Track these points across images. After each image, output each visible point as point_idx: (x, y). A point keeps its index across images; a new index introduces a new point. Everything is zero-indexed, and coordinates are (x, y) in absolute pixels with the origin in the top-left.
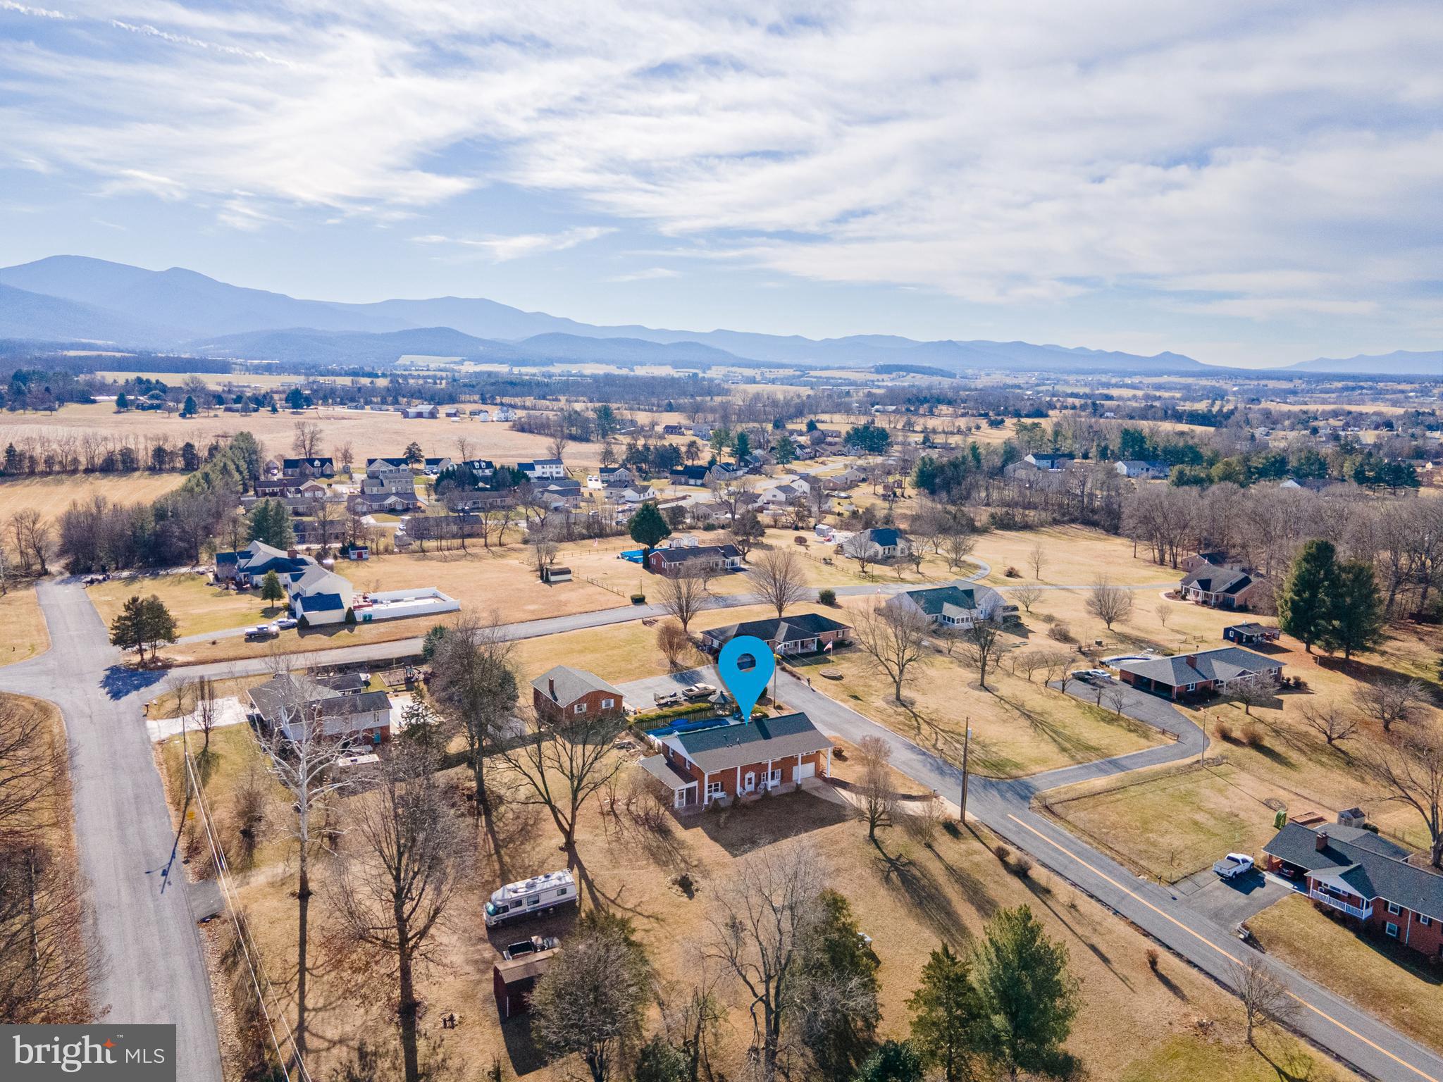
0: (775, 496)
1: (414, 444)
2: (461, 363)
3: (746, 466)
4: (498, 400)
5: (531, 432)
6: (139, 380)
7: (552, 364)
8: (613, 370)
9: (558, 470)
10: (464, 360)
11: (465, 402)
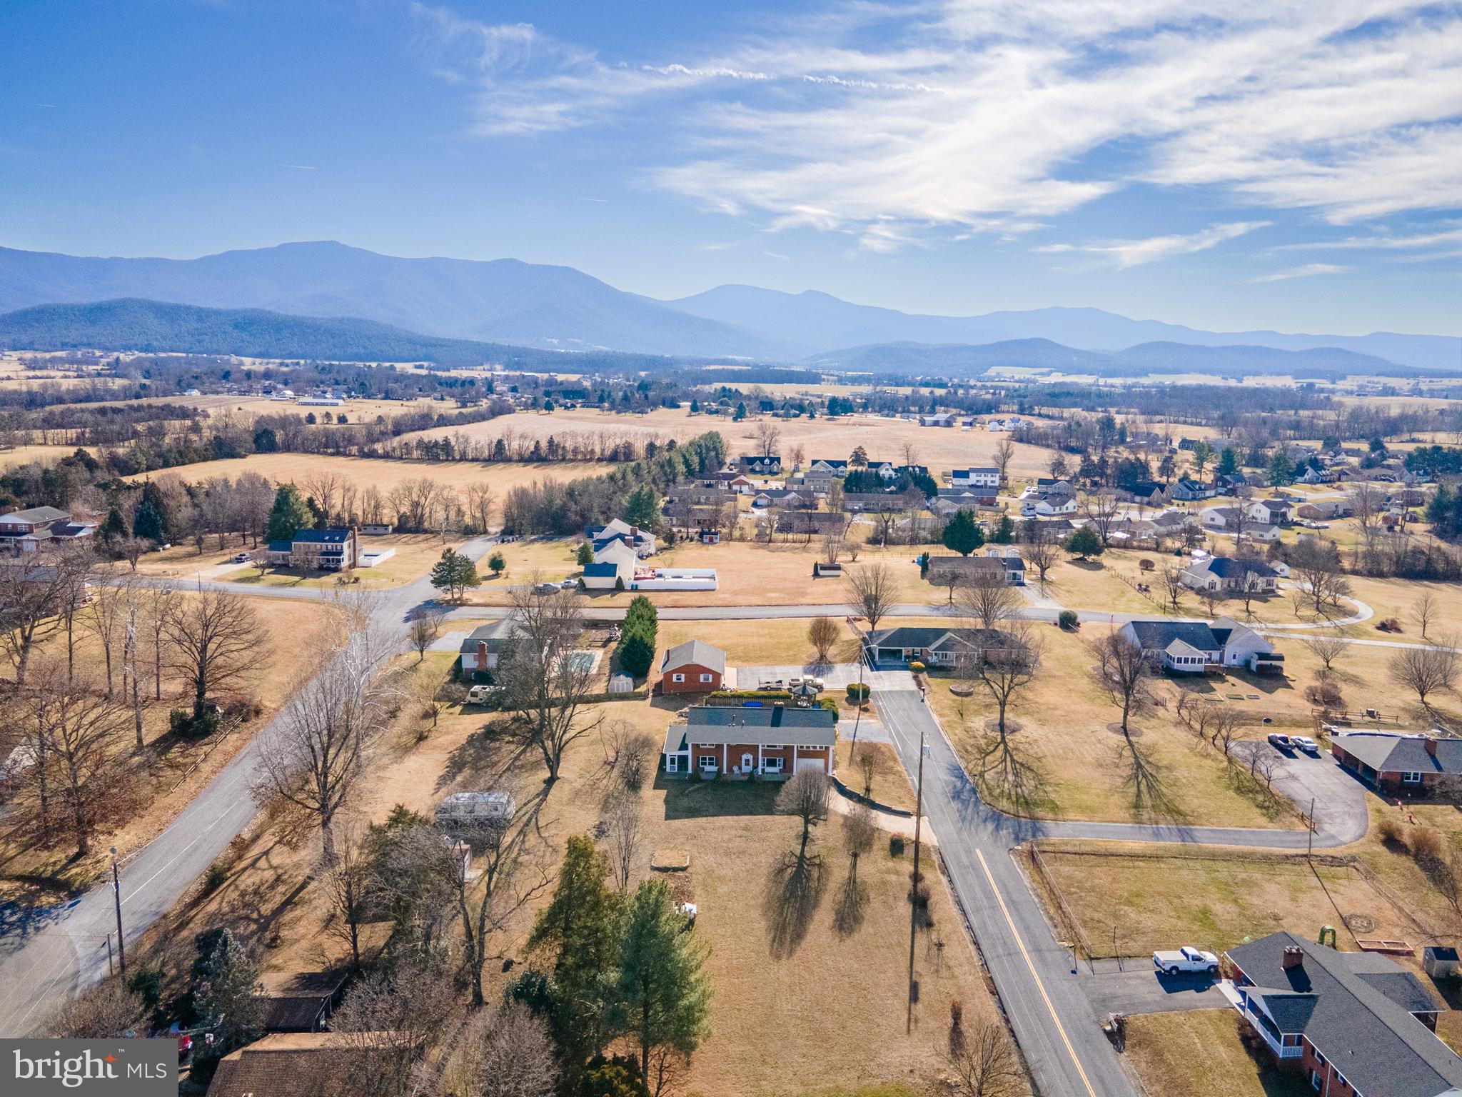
0: (1213, 519)
1: (860, 448)
2: (1049, 374)
3: (1224, 486)
4: (1036, 410)
5: (1029, 442)
6: (724, 389)
7: (1146, 375)
8: (1215, 381)
9: (993, 479)
10: (1052, 372)
11: (1003, 412)
